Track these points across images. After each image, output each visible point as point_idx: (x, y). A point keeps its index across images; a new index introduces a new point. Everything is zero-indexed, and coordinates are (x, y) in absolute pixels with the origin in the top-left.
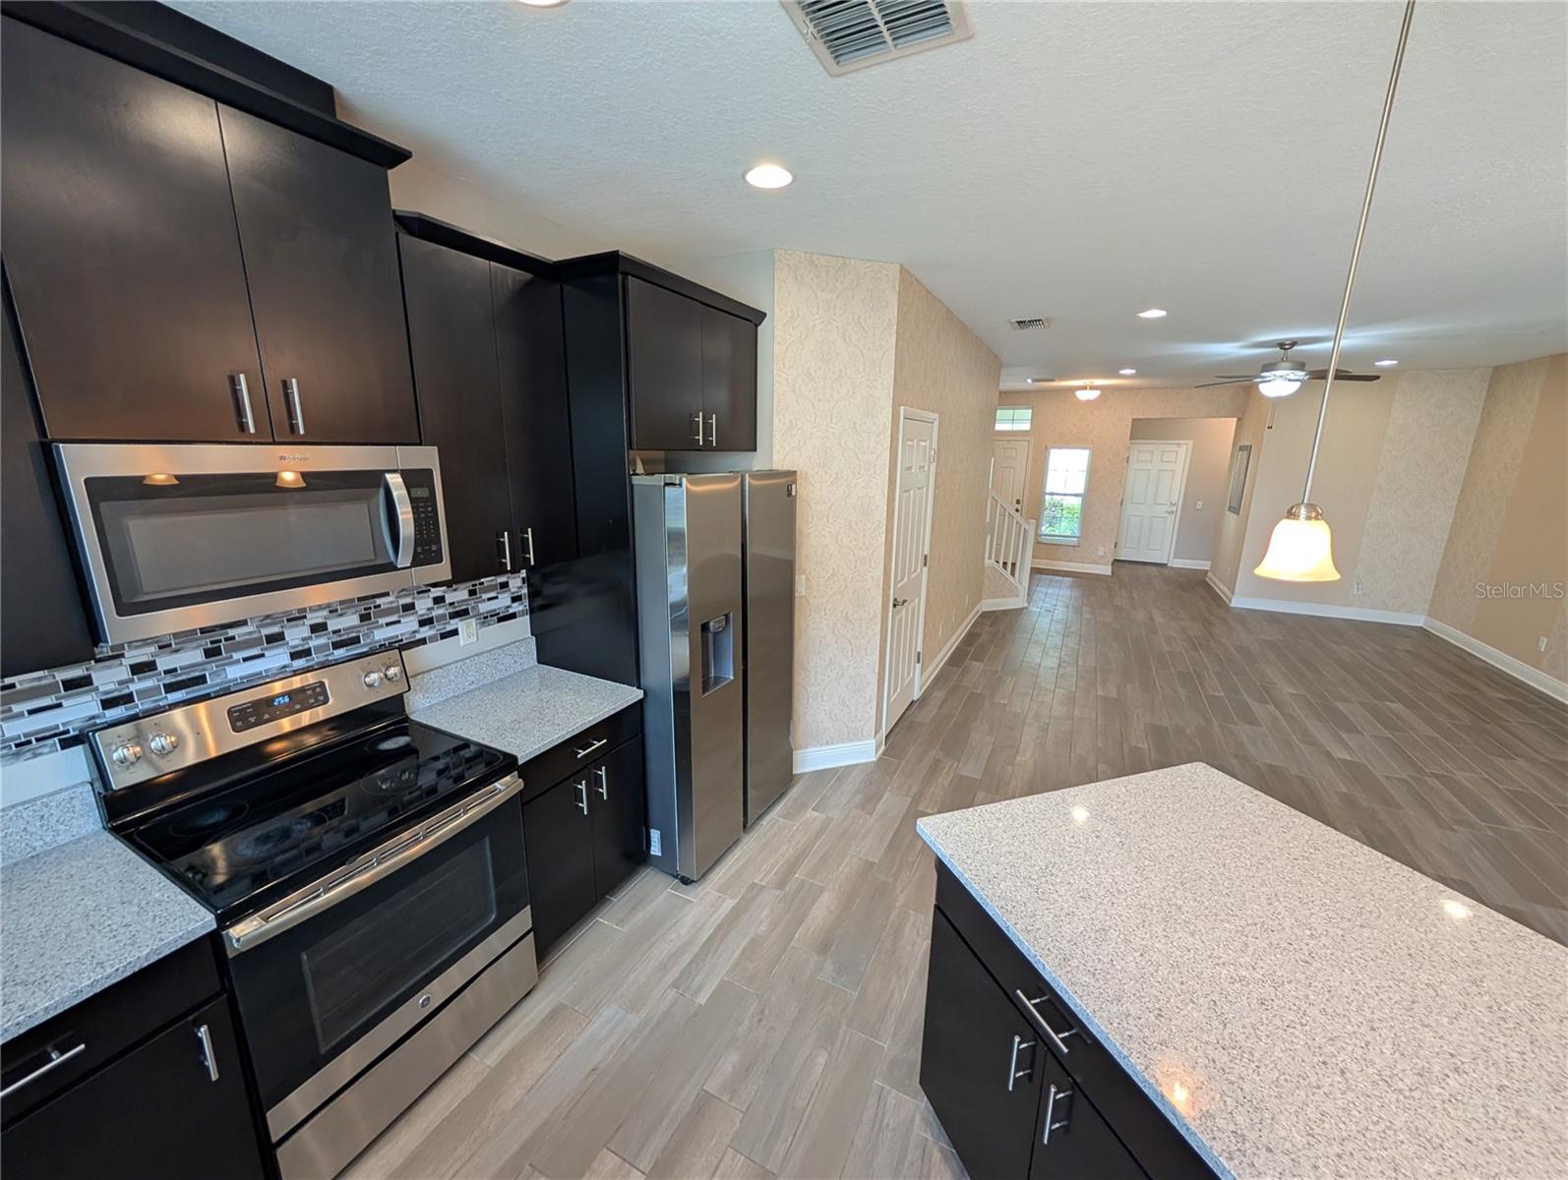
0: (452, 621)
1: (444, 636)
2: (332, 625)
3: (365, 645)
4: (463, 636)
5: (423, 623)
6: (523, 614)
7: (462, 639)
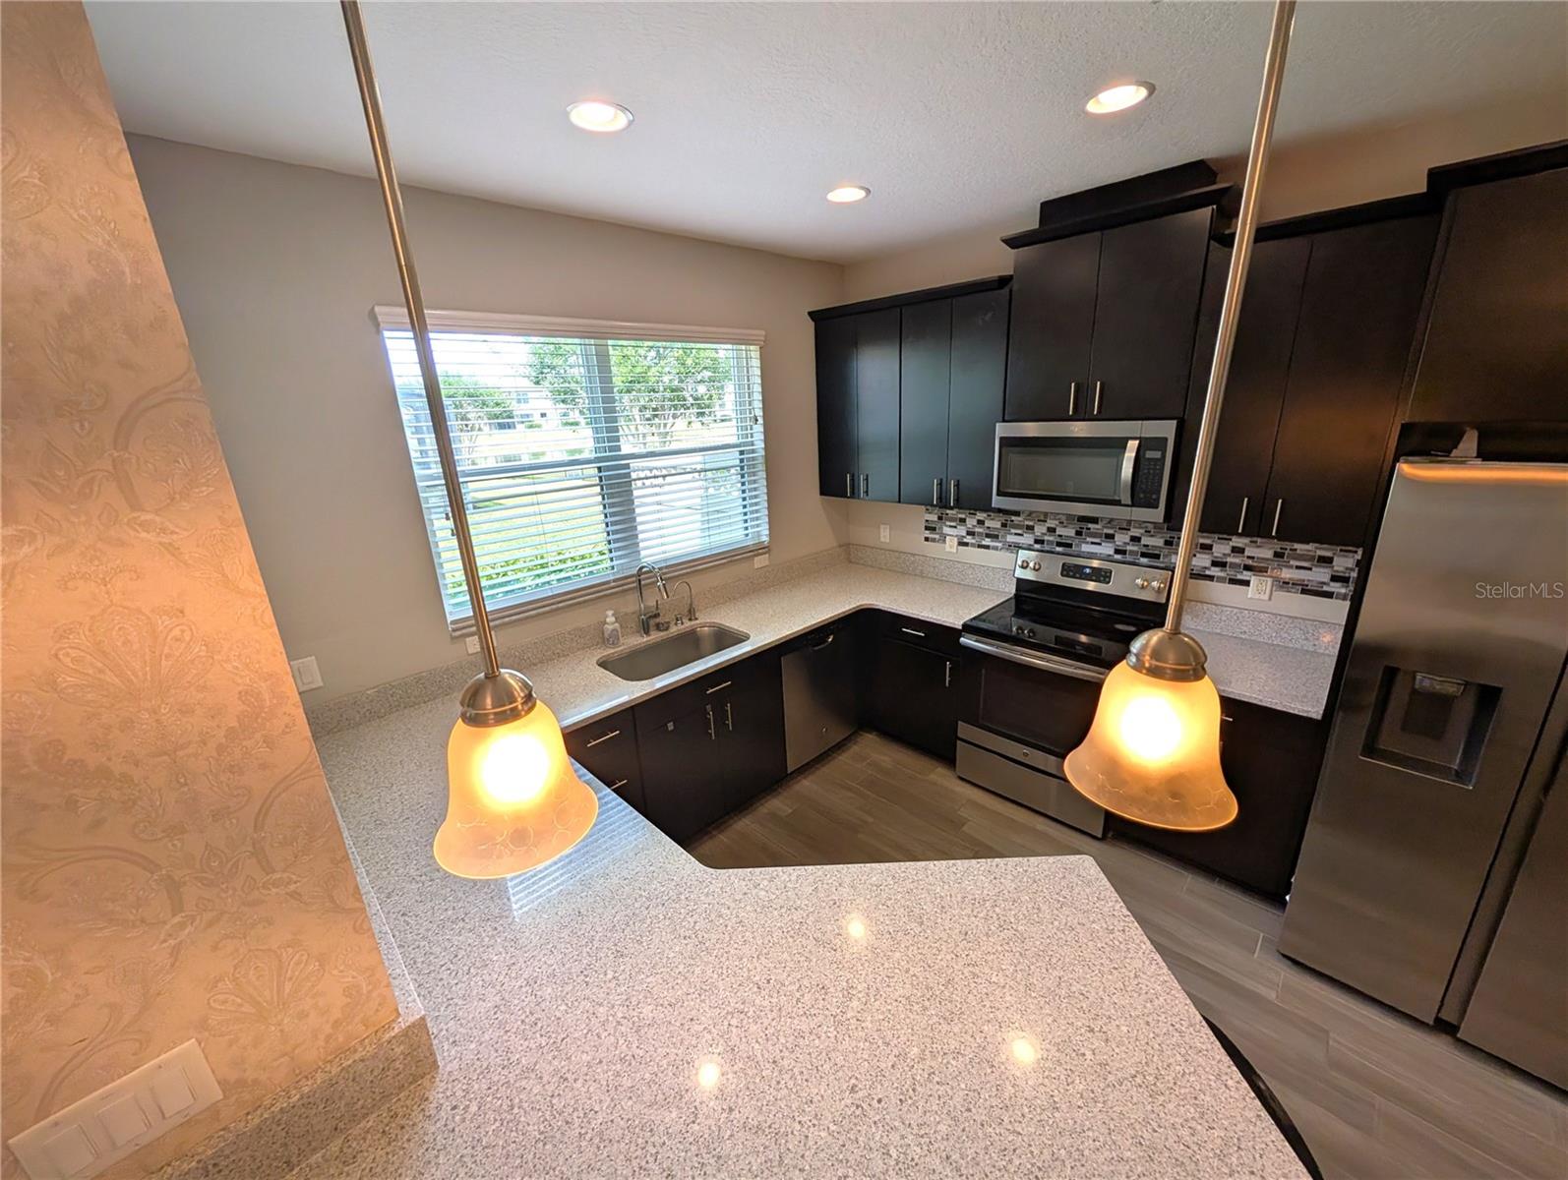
0: (1245, 572)
1: (1233, 581)
2: (1144, 541)
3: (1163, 562)
4: (1253, 590)
5: (1215, 564)
6: (1344, 598)
7: (1251, 591)
